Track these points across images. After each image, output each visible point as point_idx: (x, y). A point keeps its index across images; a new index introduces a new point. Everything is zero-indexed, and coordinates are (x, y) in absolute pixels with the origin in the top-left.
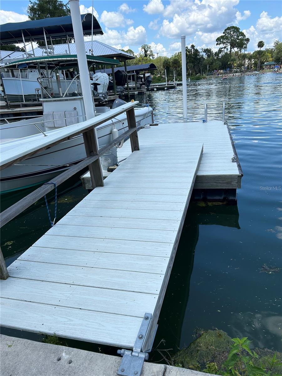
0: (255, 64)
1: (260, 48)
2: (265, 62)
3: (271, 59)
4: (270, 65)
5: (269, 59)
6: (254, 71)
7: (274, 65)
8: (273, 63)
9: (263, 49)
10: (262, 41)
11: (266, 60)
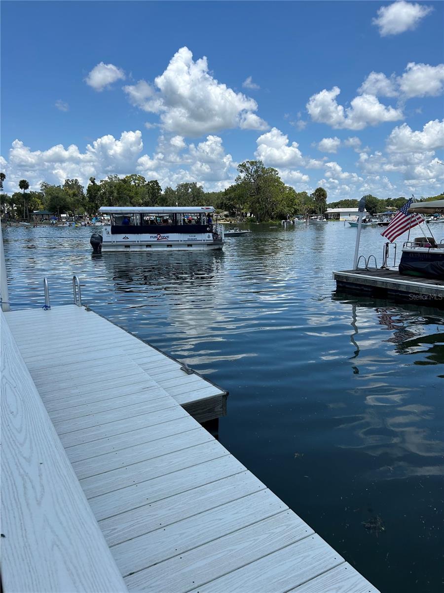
0: (19, 211)
1: (23, 189)
2: (33, 210)
3: (41, 207)
4: (43, 215)
5: (38, 206)
6: (21, 222)
7: (49, 215)
8: (47, 212)
9: (28, 191)
10: (26, 181)
11: (35, 207)
